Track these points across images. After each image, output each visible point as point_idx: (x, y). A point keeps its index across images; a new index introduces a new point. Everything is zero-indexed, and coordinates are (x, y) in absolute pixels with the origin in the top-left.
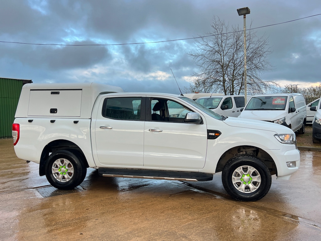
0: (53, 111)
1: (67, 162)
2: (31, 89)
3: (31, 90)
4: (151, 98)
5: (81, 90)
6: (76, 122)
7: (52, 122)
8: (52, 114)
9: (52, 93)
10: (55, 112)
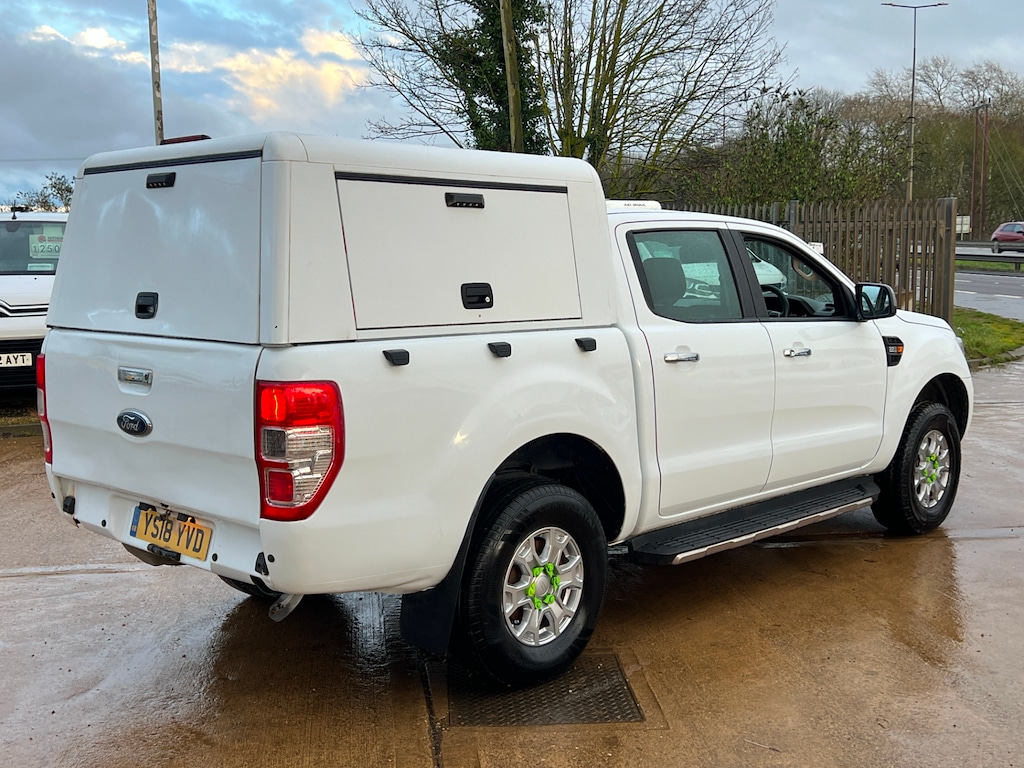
0: (477, 296)
1: (559, 539)
2: (339, 169)
3: (339, 176)
4: (742, 233)
5: (564, 190)
6: (586, 345)
7: (500, 351)
8: (474, 314)
9: (451, 201)
10: (488, 299)
